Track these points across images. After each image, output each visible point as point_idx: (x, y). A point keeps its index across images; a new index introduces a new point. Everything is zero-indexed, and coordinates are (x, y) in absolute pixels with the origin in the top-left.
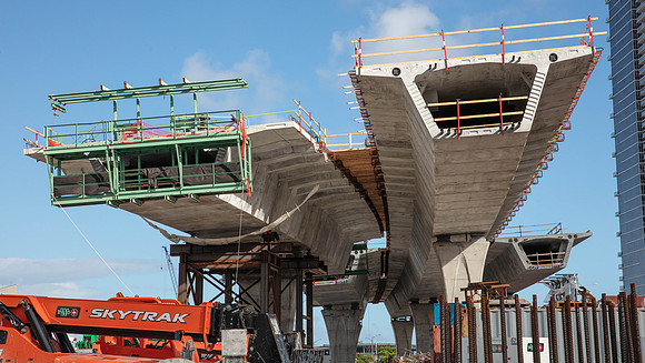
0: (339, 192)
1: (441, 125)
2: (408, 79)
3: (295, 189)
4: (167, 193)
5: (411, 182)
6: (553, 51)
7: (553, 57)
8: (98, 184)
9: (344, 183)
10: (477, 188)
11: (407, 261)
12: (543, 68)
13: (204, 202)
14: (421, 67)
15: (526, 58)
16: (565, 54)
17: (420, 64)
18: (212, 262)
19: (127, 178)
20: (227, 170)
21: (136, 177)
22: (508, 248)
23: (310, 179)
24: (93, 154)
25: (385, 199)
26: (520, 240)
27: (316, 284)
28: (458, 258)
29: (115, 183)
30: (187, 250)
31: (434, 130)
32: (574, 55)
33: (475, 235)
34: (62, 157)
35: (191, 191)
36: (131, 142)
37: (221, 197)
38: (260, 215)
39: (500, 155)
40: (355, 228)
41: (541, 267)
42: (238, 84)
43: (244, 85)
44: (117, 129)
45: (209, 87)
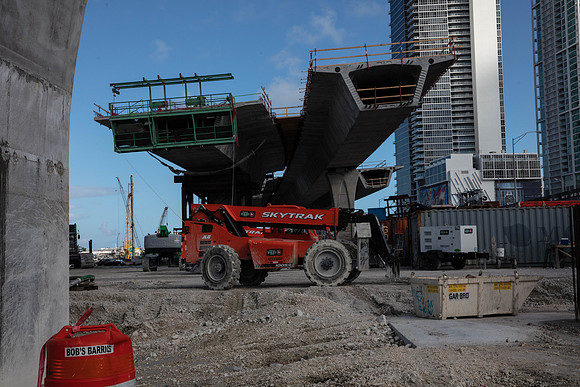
1: (364, 102)
2: (345, 74)
4: (186, 144)
6: (432, 57)
9: (277, 138)
10: (367, 140)
12: (425, 68)
13: (207, 150)
14: (353, 67)
15: (415, 61)
16: (439, 59)
20: (224, 130)
21: (166, 135)
25: (295, 148)
28: (341, 182)
29: (154, 138)
31: (361, 106)
32: (444, 60)
35: (201, 143)
37: (218, 147)
40: (270, 165)
42: (229, 77)
43: (232, 78)
44: (152, 105)
45: (209, 78)
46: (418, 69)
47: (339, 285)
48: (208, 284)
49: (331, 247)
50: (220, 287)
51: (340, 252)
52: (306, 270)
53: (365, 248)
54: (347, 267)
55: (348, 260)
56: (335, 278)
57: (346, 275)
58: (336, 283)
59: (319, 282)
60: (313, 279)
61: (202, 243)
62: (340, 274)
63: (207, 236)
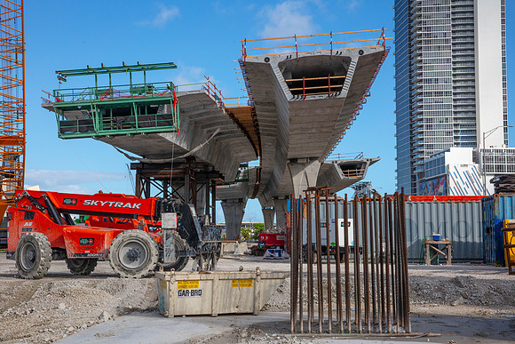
0: (232, 132)
1: (293, 92)
2: (274, 65)
3: (206, 130)
4: (128, 132)
5: (275, 127)
6: (361, 48)
7: (361, 52)
8: (85, 127)
9: (234, 127)
10: (314, 131)
11: (272, 174)
12: (355, 60)
13: (151, 138)
15: (344, 52)
16: (368, 50)
18: (156, 173)
19: (104, 122)
20: (164, 118)
21: (109, 122)
22: (331, 167)
23: (214, 124)
24: (83, 107)
25: (259, 137)
26: (339, 162)
27: (218, 187)
28: (302, 173)
29: (97, 126)
30: (141, 166)
31: (289, 96)
32: (373, 51)
33: (312, 159)
34: (64, 109)
35: (143, 131)
36: (107, 101)
37: (161, 135)
38: (184, 146)
39: (328, 111)
40: (243, 154)
41: (350, 178)
42: (172, 66)
43: (175, 67)
44: (98, 93)
45: (153, 67)
46: (348, 60)
47: (143, 277)
48: (21, 272)
49: (137, 238)
50: (30, 276)
51: (146, 243)
53: (171, 239)
54: (152, 258)
55: (155, 251)
56: (139, 270)
57: (151, 266)
58: (140, 275)
59: (123, 274)
60: (117, 271)
61: (23, 230)
62: (145, 266)
63: (29, 224)
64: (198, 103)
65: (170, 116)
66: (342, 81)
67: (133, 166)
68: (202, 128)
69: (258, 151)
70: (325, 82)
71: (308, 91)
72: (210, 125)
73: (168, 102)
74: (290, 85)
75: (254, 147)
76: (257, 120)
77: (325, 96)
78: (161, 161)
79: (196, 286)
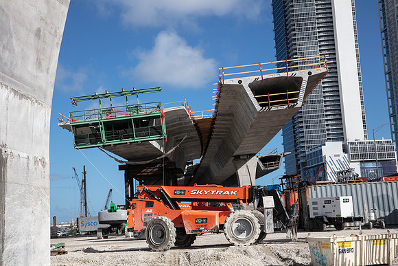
0: (191, 138)
1: (261, 105)
2: (245, 85)
4: (128, 141)
5: (227, 132)
6: (310, 70)
7: (310, 73)
8: (95, 138)
9: (195, 134)
10: (264, 133)
12: (306, 79)
13: (144, 145)
14: (252, 79)
15: (298, 74)
16: (315, 72)
17: (251, 78)
19: (109, 135)
20: (155, 129)
21: (112, 134)
23: (182, 132)
24: (93, 124)
25: (209, 141)
26: (260, 157)
29: (103, 138)
30: (127, 167)
31: (258, 108)
32: (319, 72)
37: (151, 142)
39: (283, 118)
40: (190, 155)
41: (269, 168)
43: (161, 90)
46: (300, 80)
47: (251, 244)
48: (152, 247)
49: (244, 216)
50: (161, 249)
51: (251, 220)
52: (225, 234)
53: (270, 215)
54: (257, 230)
55: (258, 226)
57: (257, 237)
59: (236, 243)
60: (232, 241)
61: (145, 215)
62: (252, 236)
63: (149, 211)
64: (175, 117)
65: (160, 127)
66: (297, 95)
67: (121, 168)
68: (172, 135)
69: (204, 152)
70: (284, 97)
71: (272, 104)
72: (178, 133)
73: (158, 117)
74: (259, 100)
75: (202, 149)
76: (213, 128)
77: (285, 107)
78: (144, 162)
79: (350, 246)
